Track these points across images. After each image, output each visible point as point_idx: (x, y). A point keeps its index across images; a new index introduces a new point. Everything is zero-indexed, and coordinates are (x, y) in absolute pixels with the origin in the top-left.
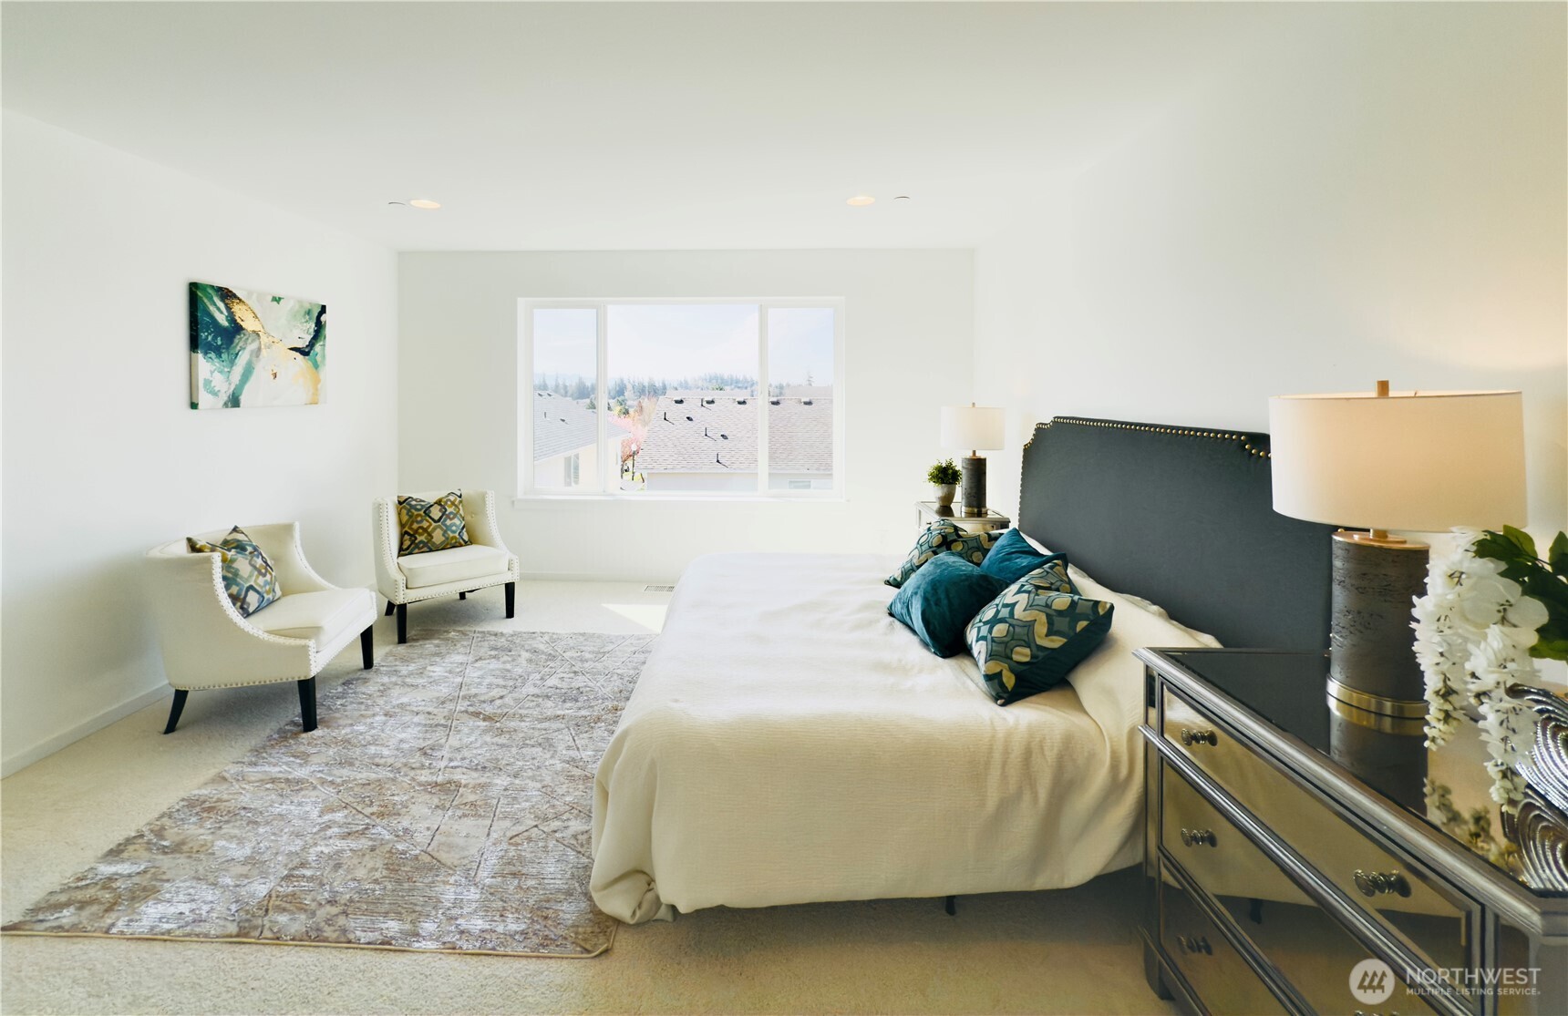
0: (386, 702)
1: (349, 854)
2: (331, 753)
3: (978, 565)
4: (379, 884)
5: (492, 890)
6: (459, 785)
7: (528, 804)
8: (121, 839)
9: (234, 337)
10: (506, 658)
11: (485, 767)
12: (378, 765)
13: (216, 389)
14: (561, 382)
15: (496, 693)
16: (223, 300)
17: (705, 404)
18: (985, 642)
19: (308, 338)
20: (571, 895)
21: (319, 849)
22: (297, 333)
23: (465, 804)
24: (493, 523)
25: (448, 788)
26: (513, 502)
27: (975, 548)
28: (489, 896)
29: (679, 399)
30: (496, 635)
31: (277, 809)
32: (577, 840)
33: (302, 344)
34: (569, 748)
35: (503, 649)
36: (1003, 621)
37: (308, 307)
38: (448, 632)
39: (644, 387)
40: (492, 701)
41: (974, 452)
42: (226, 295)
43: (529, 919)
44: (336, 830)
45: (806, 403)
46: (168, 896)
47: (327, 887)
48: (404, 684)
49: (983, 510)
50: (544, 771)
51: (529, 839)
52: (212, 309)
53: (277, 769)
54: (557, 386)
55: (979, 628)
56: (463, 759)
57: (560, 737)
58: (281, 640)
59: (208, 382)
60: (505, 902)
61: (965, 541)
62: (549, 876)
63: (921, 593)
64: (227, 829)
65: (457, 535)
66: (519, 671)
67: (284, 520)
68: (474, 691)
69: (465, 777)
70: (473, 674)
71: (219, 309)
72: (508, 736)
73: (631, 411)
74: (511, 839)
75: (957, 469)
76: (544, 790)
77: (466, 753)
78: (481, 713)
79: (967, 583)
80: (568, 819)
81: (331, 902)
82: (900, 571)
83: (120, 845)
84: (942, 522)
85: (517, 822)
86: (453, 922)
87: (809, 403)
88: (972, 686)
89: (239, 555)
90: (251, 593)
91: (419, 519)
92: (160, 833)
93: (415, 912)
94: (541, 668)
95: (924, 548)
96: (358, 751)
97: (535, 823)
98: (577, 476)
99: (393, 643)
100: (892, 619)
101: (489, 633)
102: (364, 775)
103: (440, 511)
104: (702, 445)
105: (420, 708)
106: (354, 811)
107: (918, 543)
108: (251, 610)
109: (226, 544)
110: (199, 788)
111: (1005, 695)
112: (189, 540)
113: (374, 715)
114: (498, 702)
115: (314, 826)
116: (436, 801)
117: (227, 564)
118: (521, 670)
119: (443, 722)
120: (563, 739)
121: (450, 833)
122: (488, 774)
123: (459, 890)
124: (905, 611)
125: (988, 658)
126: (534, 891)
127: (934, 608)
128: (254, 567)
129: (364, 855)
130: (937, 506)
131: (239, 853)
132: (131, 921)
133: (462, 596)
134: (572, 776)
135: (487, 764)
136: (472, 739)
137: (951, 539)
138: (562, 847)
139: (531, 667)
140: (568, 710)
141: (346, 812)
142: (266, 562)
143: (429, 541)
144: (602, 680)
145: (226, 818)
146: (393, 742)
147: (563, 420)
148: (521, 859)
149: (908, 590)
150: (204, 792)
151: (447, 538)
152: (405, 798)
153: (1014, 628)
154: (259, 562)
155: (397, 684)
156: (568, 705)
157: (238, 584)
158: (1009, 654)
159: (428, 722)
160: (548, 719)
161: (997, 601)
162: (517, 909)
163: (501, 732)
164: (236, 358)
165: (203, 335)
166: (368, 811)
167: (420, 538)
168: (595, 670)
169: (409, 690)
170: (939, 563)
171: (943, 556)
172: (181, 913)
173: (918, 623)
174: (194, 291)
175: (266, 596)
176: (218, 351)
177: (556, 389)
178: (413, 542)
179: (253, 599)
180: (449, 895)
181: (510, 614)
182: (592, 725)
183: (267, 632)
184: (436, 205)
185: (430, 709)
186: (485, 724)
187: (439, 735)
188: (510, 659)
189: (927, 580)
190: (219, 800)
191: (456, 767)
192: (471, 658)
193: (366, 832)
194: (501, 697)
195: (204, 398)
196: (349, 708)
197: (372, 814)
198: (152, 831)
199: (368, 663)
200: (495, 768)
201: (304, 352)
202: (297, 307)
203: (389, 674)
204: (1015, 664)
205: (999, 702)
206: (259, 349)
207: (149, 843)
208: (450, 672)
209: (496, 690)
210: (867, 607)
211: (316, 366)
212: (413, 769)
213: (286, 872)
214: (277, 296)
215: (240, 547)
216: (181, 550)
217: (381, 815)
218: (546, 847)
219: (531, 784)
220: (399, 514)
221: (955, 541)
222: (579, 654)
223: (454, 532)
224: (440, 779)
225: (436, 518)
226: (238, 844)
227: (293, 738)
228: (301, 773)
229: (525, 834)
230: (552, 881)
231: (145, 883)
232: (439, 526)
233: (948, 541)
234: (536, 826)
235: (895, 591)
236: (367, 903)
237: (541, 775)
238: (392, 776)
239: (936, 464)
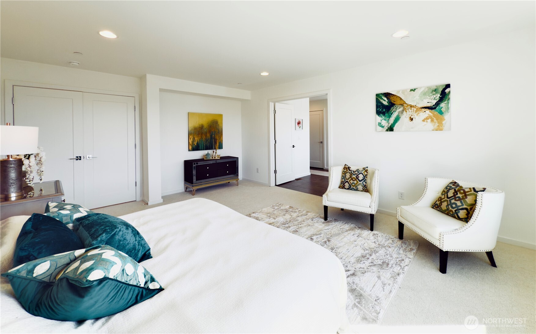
9: (391, 108)
13: (383, 125)
16: (386, 97)
19: (435, 102)
22: (427, 100)
33: (431, 105)
37: (435, 88)
42: (387, 95)
52: (381, 100)
59: (380, 123)
71: (384, 100)
164: (391, 115)
165: (378, 109)
176: (384, 114)
195: (378, 128)
201: (432, 108)
202: (427, 90)
206: (403, 110)
211: (441, 113)
214: (413, 89)
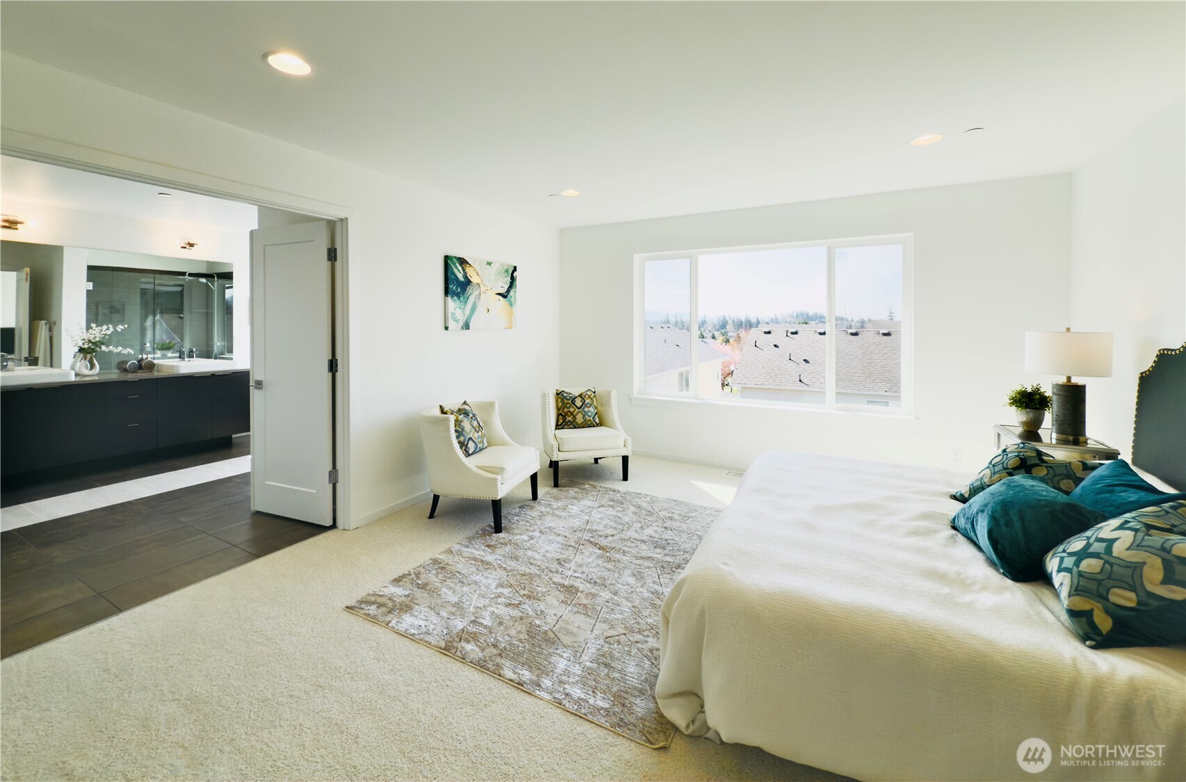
0: (541, 524)
1: (508, 618)
2: (507, 549)
3: (1068, 493)
4: (522, 643)
5: (590, 672)
6: (577, 590)
7: (621, 616)
8: (400, 574)
9: (466, 287)
10: (619, 508)
11: (596, 582)
12: (531, 564)
13: (458, 318)
14: (679, 319)
15: (610, 531)
16: (461, 265)
17: (789, 334)
18: (1068, 575)
19: (507, 287)
20: (643, 694)
21: (492, 609)
22: (500, 284)
23: (580, 605)
24: (615, 412)
25: (571, 590)
26: (631, 399)
27: (1064, 475)
28: (588, 676)
29: (767, 330)
30: (614, 491)
31: (474, 577)
32: (652, 654)
33: (503, 291)
34: (654, 582)
35: (618, 502)
36: (1096, 555)
37: (506, 267)
38: (584, 484)
39: (742, 322)
40: (606, 537)
41: (1069, 379)
42: (463, 262)
43: (612, 701)
44: (504, 600)
45: (884, 334)
46: (416, 613)
47: (493, 635)
48: (553, 514)
49: (1082, 439)
50: (634, 596)
51: (619, 642)
52: (455, 270)
53: (478, 553)
54: (676, 322)
55: (1062, 559)
56: (583, 573)
57: (650, 573)
58: (483, 473)
59: (453, 314)
60: (597, 683)
61: (1051, 467)
62: (629, 675)
63: (988, 510)
64: (449, 582)
65: (591, 418)
66: (627, 519)
67: (491, 400)
68: (595, 527)
69: (582, 585)
70: (596, 515)
71: (459, 271)
72: (613, 564)
73: (731, 340)
74: (606, 638)
75: (1047, 394)
76: (633, 609)
77: (584, 569)
78: (598, 544)
79: (1047, 509)
80: (648, 636)
81: (495, 646)
82: (968, 488)
83: (400, 577)
84: (1022, 445)
85: (612, 627)
86: (562, 685)
87: (888, 334)
88: (1050, 618)
89: (465, 418)
90: (470, 442)
91: (568, 406)
92: (418, 575)
93: (540, 669)
94: (642, 520)
95: (997, 469)
96: (522, 552)
97: (624, 632)
98: (687, 385)
99: (551, 486)
100: (954, 532)
101: (610, 489)
102: (523, 569)
103: (581, 401)
104: (786, 367)
105: (561, 532)
106: (514, 591)
107: (990, 463)
108: (470, 452)
109: (460, 411)
110: (439, 554)
111: (1098, 638)
112: (441, 406)
113: (534, 531)
114: (610, 538)
115: (492, 594)
116: (562, 597)
117: (457, 422)
118: (628, 519)
119: (573, 544)
120: (651, 575)
121: (568, 622)
122: (597, 588)
123: (569, 663)
124: (969, 527)
125: (1073, 592)
126: (618, 682)
127: (1004, 528)
128: (473, 427)
129: (516, 621)
130: (1020, 430)
131: (454, 599)
132: (398, 622)
133: (596, 460)
134: (654, 604)
135: (598, 581)
136: (589, 560)
137: (1033, 463)
138: (641, 656)
139: (635, 518)
140: (657, 554)
141: (510, 589)
142: (479, 424)
143: (574, 421)
144: (685, 536)
145: (449, 576)
146: (543, 551)
147: (678, 346)
148: (612, 656)
149: (973, 507)
150: (441, 557)
151: (585, 420)
152: (544, 590)
153: (1112, 566)
154: (475, 423)
155: (549, 513)
156: (658, 550)
157: (464, 436)
158: (1104, 594)
159: (565, 542)
160: (642, 558)
161: (1088, 533)
162: (604, 692)
163: (609, 560)
165: (451, 286)
166: (522, 592)
167: (568, 419)
168: (680, 529)
169: (556, 518)
170: (1012, 484)
171: (1019, 478)
172: (420, 626)
173: (983, 540)
174: (447, 258)
175: (479, 445)
176: (458, 295)
177: (676, 324)
178: (564, 421)
179: (471, 445)
180: (562, 665)
181: (625, 478)
182: (674, 569)
183: (476, 467)
184: (578, 193)
185: (567, 534)
186: (600, 551)
187: (571, 552)
188: (621, 509)
189: (996, 499)
190: (447, 564)
191: (578, 577)
192: (596, 504)
193: (520, 606)
194: (612, 536)
195: (451, 324)
196: (521, 523)
197: (524, 595)
198: (415, 573)
199: (535, 497)
200: (602, 584)
201: (504, 296)
202: (500, 268)
203: (546, 506)
204: (1112, 606)
205: (1088, 643)
206: (480, 294)
207: (412, 579)
208: (582, 511)
209: (610, 530)
210: (926, 516)
211: (511, 305)
212: (552, 572)
213: (474, 618)
214: (490, 262)
215: (466, 414)
216: (437, 412)
217: (529, 597)
218: (630, 652)
219: (625, 603)
220: (557, 401)
221: (1037, 465)
222: (670, 515)
223: (590, 416)
224: (566, 583)
225: (579, 406)
226: (452, 593)
227: (489, 536)
228: (489, 558)
229: (616, 637)
230: (631, 679)
231: (407, 603)
232: (580, 412)
233: (1028, 463)
234: (625, 634)
235: (958, 506)
236: (514, 653)
237: (632, 598)
238: (538, 573)
239: (1019, 388)
